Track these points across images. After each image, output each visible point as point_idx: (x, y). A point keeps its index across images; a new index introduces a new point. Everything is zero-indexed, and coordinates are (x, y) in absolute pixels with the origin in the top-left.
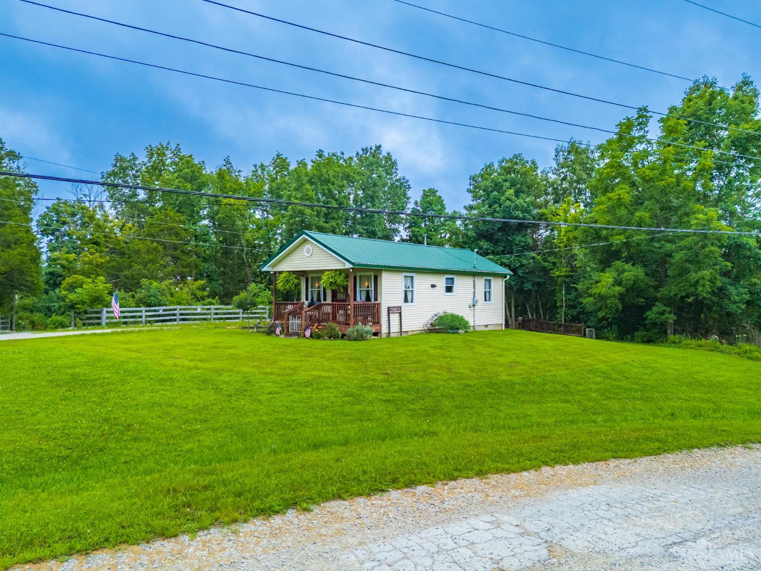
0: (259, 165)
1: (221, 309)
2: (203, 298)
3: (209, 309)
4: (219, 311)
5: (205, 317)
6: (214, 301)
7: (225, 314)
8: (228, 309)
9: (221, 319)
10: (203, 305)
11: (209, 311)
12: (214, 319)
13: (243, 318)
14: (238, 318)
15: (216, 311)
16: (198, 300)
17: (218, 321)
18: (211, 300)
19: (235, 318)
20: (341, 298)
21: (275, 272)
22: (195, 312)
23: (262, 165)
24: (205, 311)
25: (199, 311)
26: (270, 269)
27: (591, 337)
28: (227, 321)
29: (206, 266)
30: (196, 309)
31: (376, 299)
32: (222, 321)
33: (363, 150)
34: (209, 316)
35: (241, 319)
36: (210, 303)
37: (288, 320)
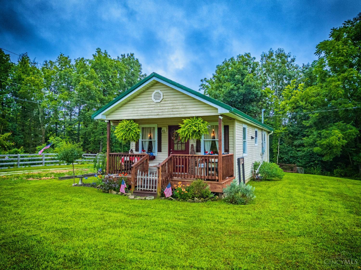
0: (48, 61)
1: (26, 157)
2: (9, 148)
3: (16, 157)
4: (25, 158)
5: (12, 163)
6: (19, 150)
7: (29, 160)
8: (32, 157)
9: (26, 165)
10: (10, 153)
11: (16, 159)
12: (20, 165)
13: (45, 163)
14: (41, 163)
15: (22, 159)
16: (5, 150)
17: (24, 167)
18: (17, 149)
19: (38, 164)
20: (180, 149)
21: (109, 121)
22: (3, 159)
23: (51, 62)
24: (12, 159)
25: (7, 158)
26: (104, 118)
27: (302, 173)
28: (32, 166)
29: (10, 124)
30: (4, 157)
31: (227, 150)
32: (27, 166)
33: (122, 55)
34: (16, 163)
35: (44, 165)
36: (16, 152)
37: (136, 174)
